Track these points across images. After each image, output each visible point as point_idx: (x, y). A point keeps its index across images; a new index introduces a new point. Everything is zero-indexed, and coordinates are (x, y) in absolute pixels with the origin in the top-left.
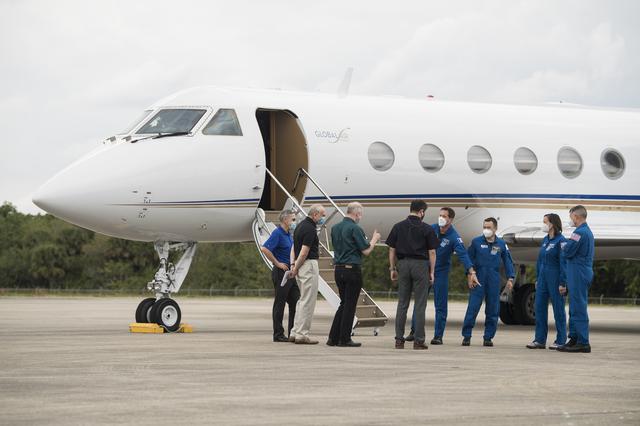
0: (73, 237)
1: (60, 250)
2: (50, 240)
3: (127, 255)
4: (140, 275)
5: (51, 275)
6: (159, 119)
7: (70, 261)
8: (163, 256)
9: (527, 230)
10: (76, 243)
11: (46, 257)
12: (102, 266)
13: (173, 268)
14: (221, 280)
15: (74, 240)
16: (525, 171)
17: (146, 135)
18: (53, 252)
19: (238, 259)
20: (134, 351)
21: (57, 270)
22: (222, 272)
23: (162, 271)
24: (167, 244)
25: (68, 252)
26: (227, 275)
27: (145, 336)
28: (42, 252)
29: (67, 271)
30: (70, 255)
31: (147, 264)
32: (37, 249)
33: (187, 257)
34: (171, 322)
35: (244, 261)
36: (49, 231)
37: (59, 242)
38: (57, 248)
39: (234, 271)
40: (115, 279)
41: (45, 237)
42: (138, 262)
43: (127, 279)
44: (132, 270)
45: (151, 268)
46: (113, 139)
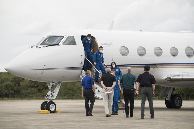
0: (17, 80)
1: (13, 84)
2: (9, 81)
3: (36, 86)
4: (40, 93)
5: (9, 93)
6: (48, 40)
7: (16, 88)
8: (50, 87)
9: (175, 76)
10: (18, 82)
11: (8, 87)
12: (27, 90)
13: (53, 91)
14: (68, 94)
15: (17, 81)
16: (174, 55)
17: (43, 46)
18: (10, 85)
19: (75, 86)
20: (41, 120)
21: (11, 91)
22: (69, 91)
23: (50, 92)
24: (51, 83)
25: (15, 85)
26: (71, 92)
27: (44, 114)
28: (6, 85)
29: (15, 92)
30: (16, 86)
31: (43, 88)
32: (4, 84)
33: (58, 87)
34: (53, 110)
35: (76, 87)
36: (8, 77)
37: (12, 81)
38: (11, 84)
39: (73, 90)
40: (32, 94)
41: (7, 80)
42: (40, 88)
43: (36, 94)
44: (38, 91)
45: (44, 90)
46: (32, 47)
